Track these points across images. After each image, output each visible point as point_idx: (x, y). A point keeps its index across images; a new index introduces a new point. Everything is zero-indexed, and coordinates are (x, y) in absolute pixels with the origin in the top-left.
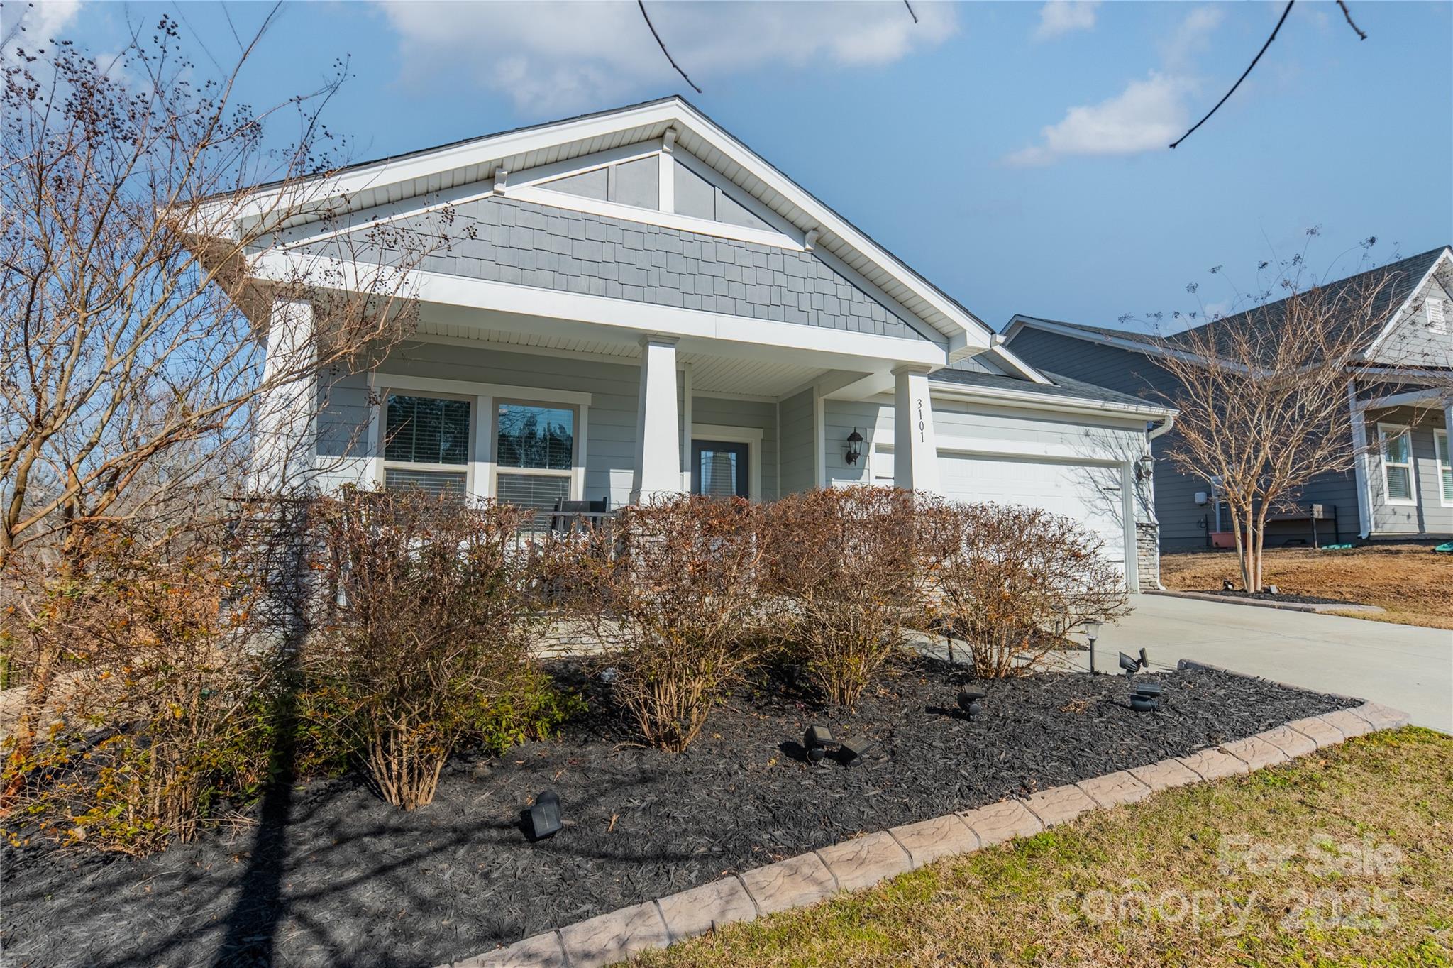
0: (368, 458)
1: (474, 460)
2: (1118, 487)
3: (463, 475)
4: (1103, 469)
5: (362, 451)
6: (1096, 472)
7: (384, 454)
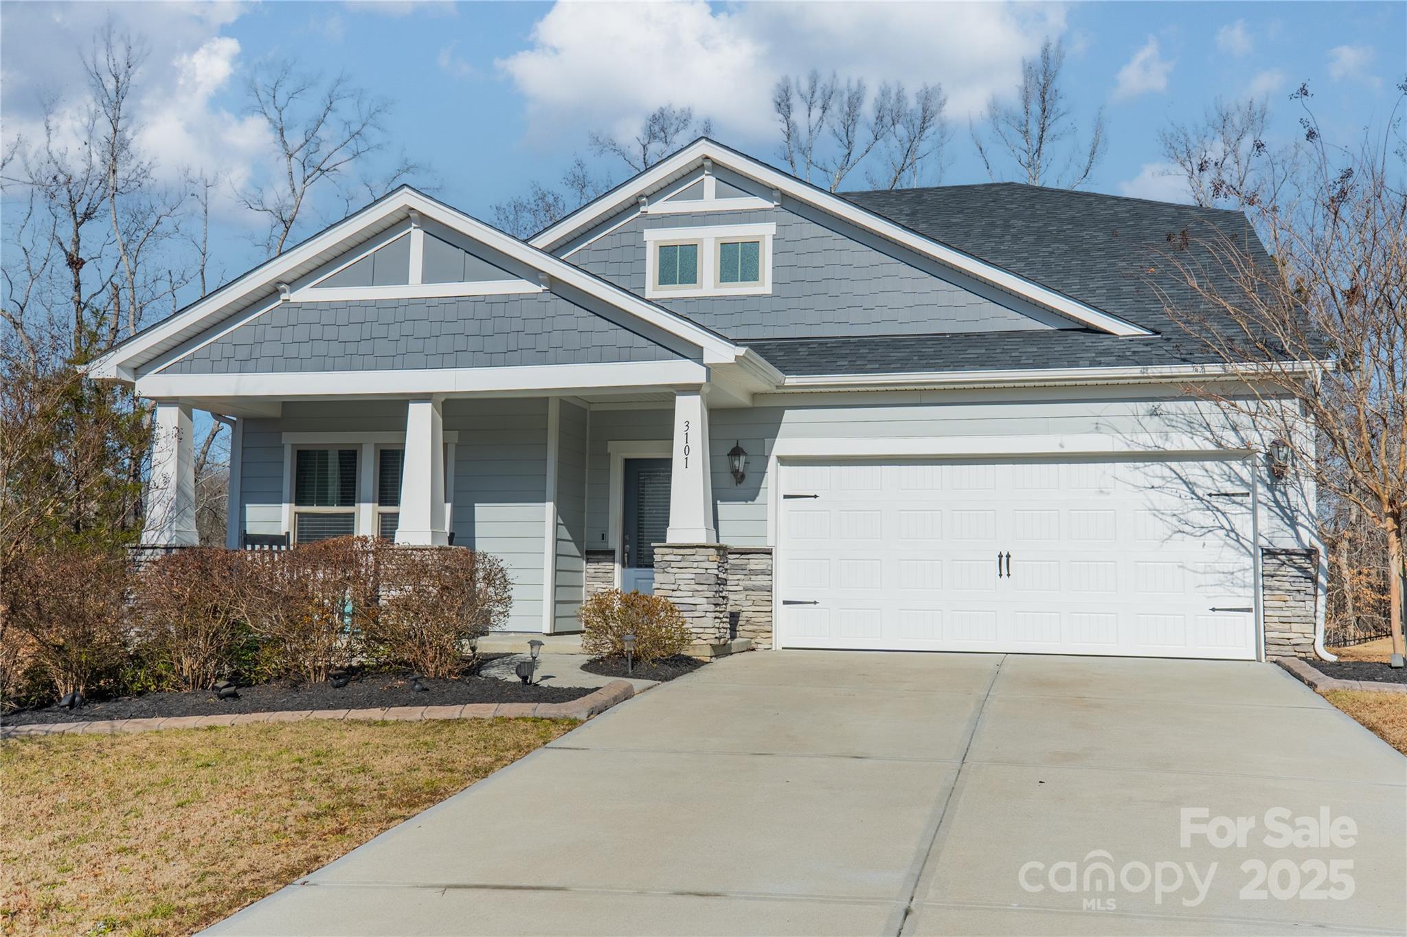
0: (283, 505)
1: (359, 502)
2: (1245, 491)
3: (352, 515)
4: (1209, 465)
5: (275, 498)
6: (1192, 470)
7: (294, 500)
